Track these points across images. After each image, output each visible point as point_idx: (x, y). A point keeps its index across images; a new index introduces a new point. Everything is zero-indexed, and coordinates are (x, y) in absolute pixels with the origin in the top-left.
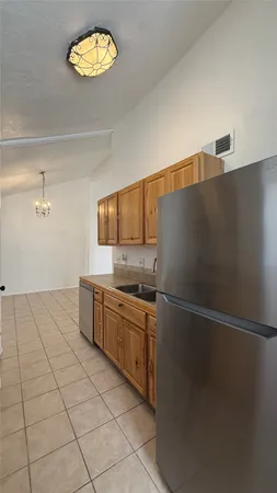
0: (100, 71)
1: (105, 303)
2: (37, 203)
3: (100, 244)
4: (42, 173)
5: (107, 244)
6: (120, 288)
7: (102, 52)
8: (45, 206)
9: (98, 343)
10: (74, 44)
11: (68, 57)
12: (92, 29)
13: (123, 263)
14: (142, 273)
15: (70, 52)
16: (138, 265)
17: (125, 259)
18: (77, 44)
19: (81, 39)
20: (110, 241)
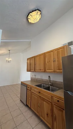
0: (36, 22)
1: (32, 91)
2: (7, 59)
3: (27, 71)
4: (9, 51)
5: (30, 71)
6: (37, 86)
7: (38, 16)
8: (9, 60)
9: (28, 105)
10: (30, 12)
11: (28, 16)
12: (37, 9)
13: (34, 77)
14: (42, 80)
15: (29, 15)
16: (40, 78)
17: (35, 76)
18: (31, 13)
19: (33, 11)
20: (31, 71)
